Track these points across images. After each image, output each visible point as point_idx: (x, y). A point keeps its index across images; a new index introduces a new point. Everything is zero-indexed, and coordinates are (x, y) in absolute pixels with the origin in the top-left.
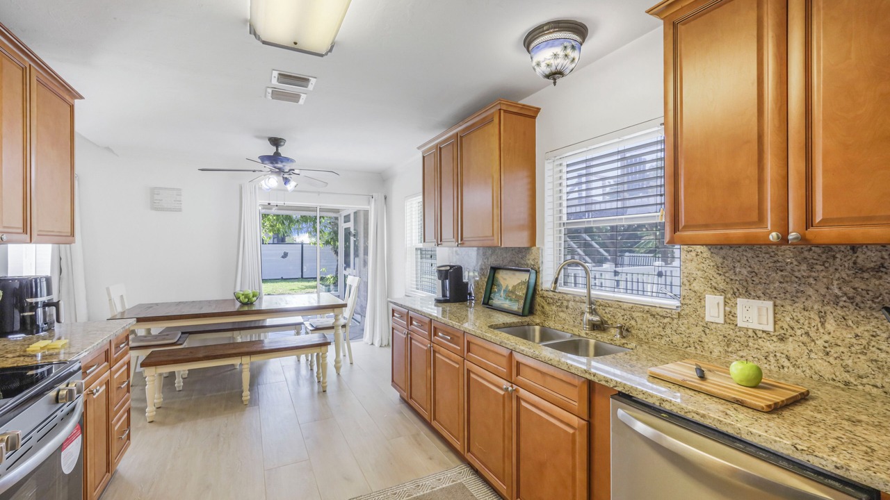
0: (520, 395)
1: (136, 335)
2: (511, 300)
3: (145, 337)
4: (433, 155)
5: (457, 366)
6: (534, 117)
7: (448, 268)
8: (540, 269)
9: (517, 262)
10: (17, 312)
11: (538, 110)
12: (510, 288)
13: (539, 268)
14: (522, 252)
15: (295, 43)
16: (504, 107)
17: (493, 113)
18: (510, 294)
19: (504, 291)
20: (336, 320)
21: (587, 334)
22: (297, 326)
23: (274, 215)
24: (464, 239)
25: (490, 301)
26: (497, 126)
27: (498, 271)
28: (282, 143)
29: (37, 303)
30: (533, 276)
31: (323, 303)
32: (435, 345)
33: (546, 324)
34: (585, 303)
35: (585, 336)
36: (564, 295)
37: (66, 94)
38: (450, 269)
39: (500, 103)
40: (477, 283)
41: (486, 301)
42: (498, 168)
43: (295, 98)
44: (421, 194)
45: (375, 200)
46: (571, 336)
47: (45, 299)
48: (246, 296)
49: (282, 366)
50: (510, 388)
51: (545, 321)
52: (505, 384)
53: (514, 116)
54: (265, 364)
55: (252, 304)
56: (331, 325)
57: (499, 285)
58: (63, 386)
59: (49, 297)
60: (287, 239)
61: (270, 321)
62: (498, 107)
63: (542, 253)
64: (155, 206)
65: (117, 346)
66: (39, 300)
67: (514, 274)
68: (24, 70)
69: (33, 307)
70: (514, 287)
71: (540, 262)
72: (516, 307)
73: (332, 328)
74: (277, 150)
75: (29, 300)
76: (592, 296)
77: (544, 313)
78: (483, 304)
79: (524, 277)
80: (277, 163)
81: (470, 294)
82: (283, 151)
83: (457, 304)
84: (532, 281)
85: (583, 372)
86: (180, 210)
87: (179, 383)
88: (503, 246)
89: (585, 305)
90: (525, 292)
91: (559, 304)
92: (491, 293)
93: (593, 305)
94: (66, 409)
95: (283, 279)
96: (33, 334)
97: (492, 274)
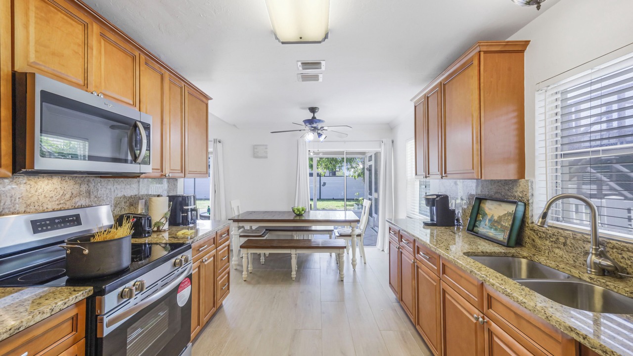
0: (492, 329)
1: (244, 229)
2: (496, 230)
3: (248, 230)
4: (422, 104)
5: (435, 284)
6: (523, 51)
7: (435, 197)
8: (530, 202)
9: (503, 194)
10: (181, 213)
11: (527, 43)
12: (496, 218)
13: (528, 201)
14: (510, 184)
15: (301, 38)
16: (485, 49)
17: (473, 56)
18: (494, 223)
19: (489, 220)
20: (353, 231)
21: (591, 278)
22: (330, 232)
23: (326, 158)
24: (447, 172)
25: (475, 229)
26: (477, 68)
27: (484, 201)
28: (317, 111)
29: (188, 209)
30: (521, 208)
31: (348, 218)
32: (418, 261)
33: (536, 259)
34: (590, 242)
35: (588, 280)
36: (560, 231)
37: (204, 98)
38: (437, 198)
39: (479, 45)
40: (464, 210)
41: (471, 228)
42: (477, 106)
43: (315, 78)
44: (414, 138)
45: (385, 144)
46: (568, 277)
47: (192, 207)
48: (298, 210)
49: (320, 258)
50: (481, 319)
51: (534, 255)
52: (476, 313)
53: (496, 55)
54: (311, 255)
55: (302, 215)
56: (349, 234)
57: (485, 215)
58: (179, 257)
59: (195, 206)
60: (337, 174)
61: (314, 228)
62: (478, 49)
63: (532, 185)
64: (255, 156)
65: (221, 236)
66: (189, 207)
67: (500, 205)
68: (181, 88)
69: (187, 211)
70: (500, 217)
71: (530, 194)
72: (502, 236)
73: (350, 236)
74: (314, 115)
75: (185, 207)
76: (599, 235)
77: (535, 246)
78: (468, 230)
79: (511, 208)
80: (313, 124)
81: (458, 220)
82: (318, 116)
83: (443, 228)
84: (520, 215)
85: (567, 330)
86: (266, 157)
87: (262, 259)
88: (483, 179)
89: (589, 245)
90: (511, 223)
91: (554, 239)
92: (476, 221)
93: (602, 246)
94: (180, 270)
95: (334, 199)
96: (186, 225)
97: (477, 204)
